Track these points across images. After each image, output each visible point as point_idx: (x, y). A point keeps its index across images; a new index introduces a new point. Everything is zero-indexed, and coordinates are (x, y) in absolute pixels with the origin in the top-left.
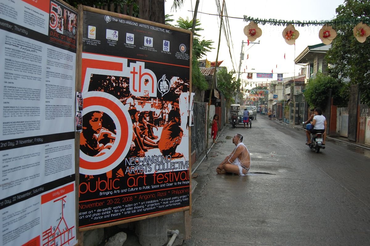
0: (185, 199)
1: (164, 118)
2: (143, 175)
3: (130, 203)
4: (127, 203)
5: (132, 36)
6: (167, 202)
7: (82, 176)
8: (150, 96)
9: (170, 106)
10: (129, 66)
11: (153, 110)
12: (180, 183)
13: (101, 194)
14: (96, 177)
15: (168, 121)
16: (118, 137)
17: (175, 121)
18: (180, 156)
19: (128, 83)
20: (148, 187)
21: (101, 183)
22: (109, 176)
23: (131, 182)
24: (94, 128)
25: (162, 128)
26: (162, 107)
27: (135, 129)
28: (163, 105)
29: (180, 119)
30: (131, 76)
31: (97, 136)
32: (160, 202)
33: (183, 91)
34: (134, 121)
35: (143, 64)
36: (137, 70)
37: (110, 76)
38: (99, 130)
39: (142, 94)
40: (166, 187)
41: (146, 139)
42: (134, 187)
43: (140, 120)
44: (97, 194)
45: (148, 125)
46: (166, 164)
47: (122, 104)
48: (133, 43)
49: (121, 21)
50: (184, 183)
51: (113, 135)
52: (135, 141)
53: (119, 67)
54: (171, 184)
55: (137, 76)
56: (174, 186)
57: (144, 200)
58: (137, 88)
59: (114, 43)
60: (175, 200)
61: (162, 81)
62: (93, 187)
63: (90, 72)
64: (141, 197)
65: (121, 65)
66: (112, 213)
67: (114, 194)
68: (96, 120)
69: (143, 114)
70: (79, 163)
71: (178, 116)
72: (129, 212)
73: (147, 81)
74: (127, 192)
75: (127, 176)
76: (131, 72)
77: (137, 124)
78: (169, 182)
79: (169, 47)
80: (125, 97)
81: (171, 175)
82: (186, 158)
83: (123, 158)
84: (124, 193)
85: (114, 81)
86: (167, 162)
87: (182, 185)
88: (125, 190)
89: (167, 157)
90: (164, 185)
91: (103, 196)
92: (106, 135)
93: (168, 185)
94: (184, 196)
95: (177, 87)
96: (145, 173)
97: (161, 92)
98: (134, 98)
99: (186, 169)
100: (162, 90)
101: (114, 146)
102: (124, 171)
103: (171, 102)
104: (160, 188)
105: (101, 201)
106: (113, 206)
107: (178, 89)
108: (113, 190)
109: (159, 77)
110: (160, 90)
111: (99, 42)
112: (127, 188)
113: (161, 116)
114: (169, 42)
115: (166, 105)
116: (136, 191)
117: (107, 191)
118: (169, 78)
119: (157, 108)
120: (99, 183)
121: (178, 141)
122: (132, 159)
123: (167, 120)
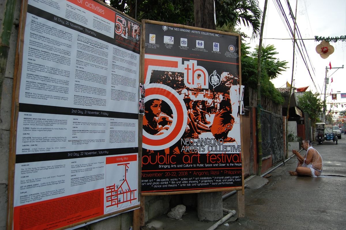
0: (238, 180)
1: (216, 106)
2: (197, 154)
3: (185, 177)
4: (183, 177)
5: (186, 40)
6: (220, 181)
7: (144, 150)
8: (202, 87)
9: (221, 97)
10: (183, 63)
11: (205, 99)
12: (233, 165)
13: (160, 166)
14: (156, 152)
15: (220, 110)
16: (174, 120)
17: (226, 110)
18: (232, 140)
19: (183, 77)
20: (202, 165)
21: (160, 157)
22: (167, 152)
23: (186, 159)
24: (155, 113)
25: (214, 115)
26: (214, 97)
27: (189, 115)
28: (214, 95)
29: (231, 108)
30: (185, 72)
31: (157, 118)
32: (213, 179)
33: (234, 84)
34: (188, 108)
35: (195, 62)
36: (191, 67)
37: (168, 72)
38: (158, 114)
39: (195, 86)
40: (219, 167)
41: (200, 124)
42: (189, 164)
43: (194, 108)
44: (156, 166)
45: (201, 112)
46: (218, 146)
47: (178, 94)
48: (186, 45)
49: (176, 29)
50: (237, 165)
51: (170, 119)
52: (189, 124)
53: (175, 64)
54: (224, 165)
55: (191, 72)
56: (226, 166)
57: (198, 176)
58: (190, 81)
59: (171, 47)
60: (227, 179)
61: (213, 75)
62: (153, 160)
63: (151, 69)
64: (195, 173)
65: (177, 63)
66: (169, 183)
67: (171, 168)
68: (156, 106)
69: (196, 103)
70: (142, 139)
71: (230, 105)
72: (184, 185)
73: (199, 76)
74: (183, 168)
75: (182, 154)
76: (185, 69)
77: (191, 111)
78: (222, 163)
79: (218, 48)
80: (180, 88)
81: (224, 156)
82: (238, 142)
83: (180, 139)
84: (180, 168)
85: (170, 75)
86: (220, 145)
87: (234, 166)
88: (181, 166)
89: (219, 140)
90: (217, 165)
91: (162, 168)
92: (164, 118)
93: (221, 165)
94: (237, 177)
95: (228, 81)
96: (199, 152)
97: (213, 84)
98: (188, 89)
99: (238, 152)
100: (213, 83)
101: (172, 128)
102: (180, 149)
103: (222, 93)
104: (213, 167)
105: (160, 172)
106: (170, 178)
107: (228, 83)
108: (170, 164)
109: (210, 72)
110: (211, 83)
111: (158, 46)
112: (183, 164)
113: (212, 105)
114: (219, 44)
115: (217, 96)
116: (190, 168)
117: (165, 164)
118: (219, 73)
119: (209, 98)
120: (158, 157)
121: (229, 127)
122: (187, 140)
123: (218, 108)
